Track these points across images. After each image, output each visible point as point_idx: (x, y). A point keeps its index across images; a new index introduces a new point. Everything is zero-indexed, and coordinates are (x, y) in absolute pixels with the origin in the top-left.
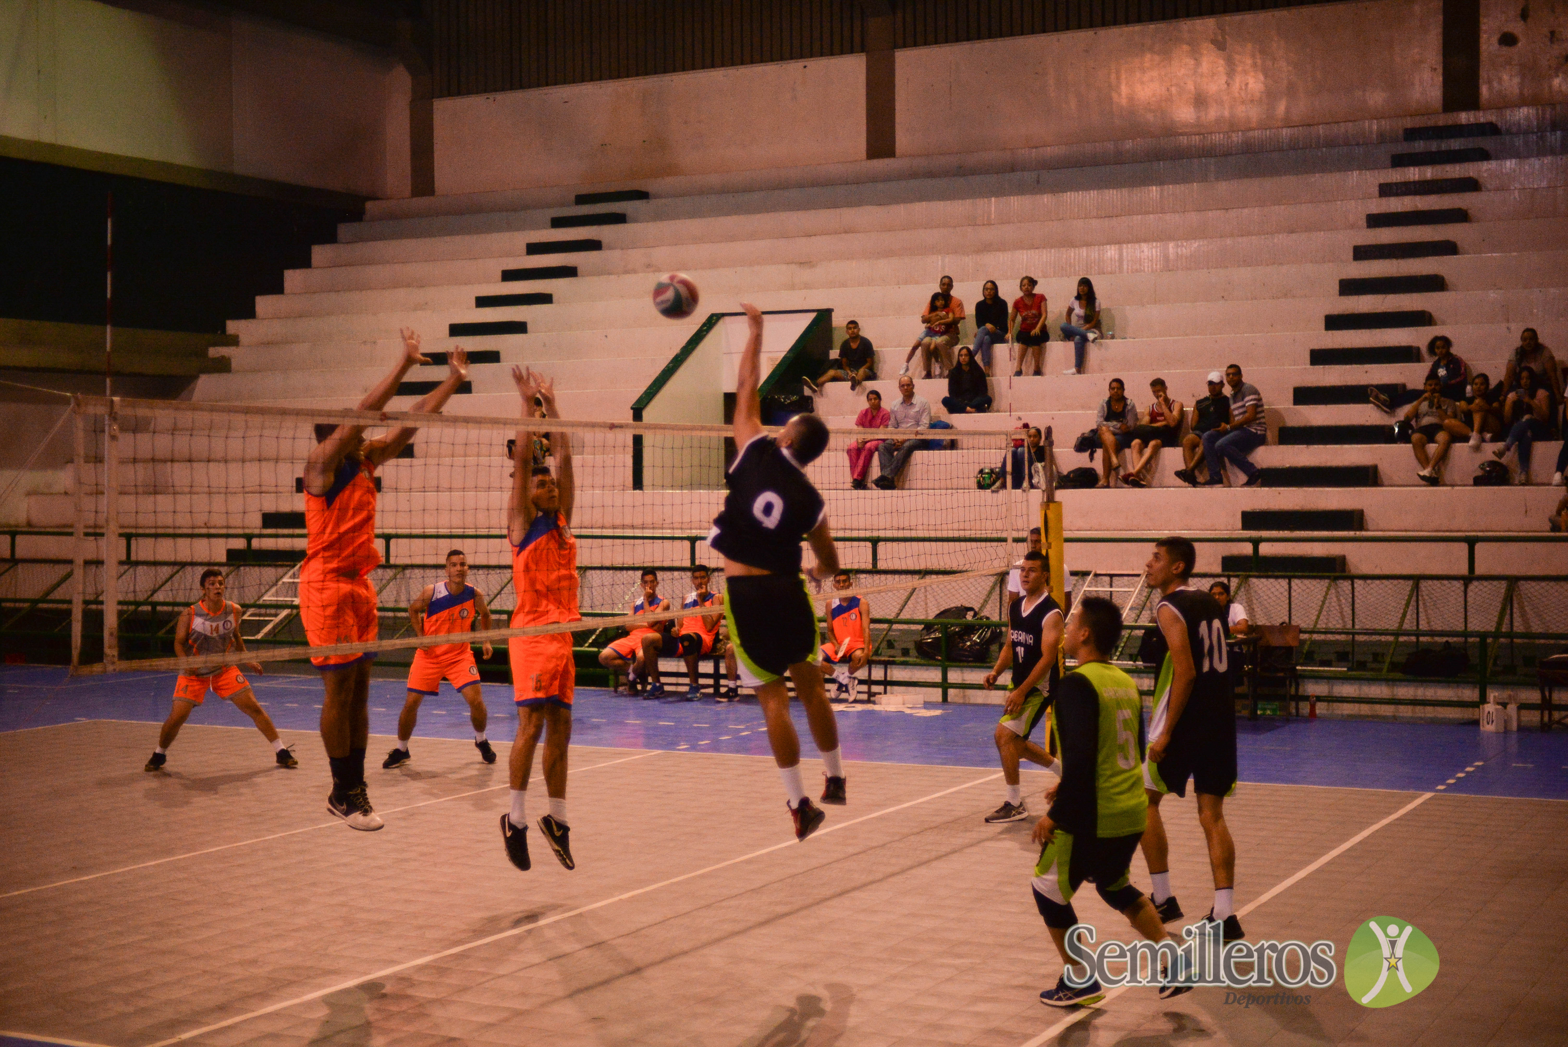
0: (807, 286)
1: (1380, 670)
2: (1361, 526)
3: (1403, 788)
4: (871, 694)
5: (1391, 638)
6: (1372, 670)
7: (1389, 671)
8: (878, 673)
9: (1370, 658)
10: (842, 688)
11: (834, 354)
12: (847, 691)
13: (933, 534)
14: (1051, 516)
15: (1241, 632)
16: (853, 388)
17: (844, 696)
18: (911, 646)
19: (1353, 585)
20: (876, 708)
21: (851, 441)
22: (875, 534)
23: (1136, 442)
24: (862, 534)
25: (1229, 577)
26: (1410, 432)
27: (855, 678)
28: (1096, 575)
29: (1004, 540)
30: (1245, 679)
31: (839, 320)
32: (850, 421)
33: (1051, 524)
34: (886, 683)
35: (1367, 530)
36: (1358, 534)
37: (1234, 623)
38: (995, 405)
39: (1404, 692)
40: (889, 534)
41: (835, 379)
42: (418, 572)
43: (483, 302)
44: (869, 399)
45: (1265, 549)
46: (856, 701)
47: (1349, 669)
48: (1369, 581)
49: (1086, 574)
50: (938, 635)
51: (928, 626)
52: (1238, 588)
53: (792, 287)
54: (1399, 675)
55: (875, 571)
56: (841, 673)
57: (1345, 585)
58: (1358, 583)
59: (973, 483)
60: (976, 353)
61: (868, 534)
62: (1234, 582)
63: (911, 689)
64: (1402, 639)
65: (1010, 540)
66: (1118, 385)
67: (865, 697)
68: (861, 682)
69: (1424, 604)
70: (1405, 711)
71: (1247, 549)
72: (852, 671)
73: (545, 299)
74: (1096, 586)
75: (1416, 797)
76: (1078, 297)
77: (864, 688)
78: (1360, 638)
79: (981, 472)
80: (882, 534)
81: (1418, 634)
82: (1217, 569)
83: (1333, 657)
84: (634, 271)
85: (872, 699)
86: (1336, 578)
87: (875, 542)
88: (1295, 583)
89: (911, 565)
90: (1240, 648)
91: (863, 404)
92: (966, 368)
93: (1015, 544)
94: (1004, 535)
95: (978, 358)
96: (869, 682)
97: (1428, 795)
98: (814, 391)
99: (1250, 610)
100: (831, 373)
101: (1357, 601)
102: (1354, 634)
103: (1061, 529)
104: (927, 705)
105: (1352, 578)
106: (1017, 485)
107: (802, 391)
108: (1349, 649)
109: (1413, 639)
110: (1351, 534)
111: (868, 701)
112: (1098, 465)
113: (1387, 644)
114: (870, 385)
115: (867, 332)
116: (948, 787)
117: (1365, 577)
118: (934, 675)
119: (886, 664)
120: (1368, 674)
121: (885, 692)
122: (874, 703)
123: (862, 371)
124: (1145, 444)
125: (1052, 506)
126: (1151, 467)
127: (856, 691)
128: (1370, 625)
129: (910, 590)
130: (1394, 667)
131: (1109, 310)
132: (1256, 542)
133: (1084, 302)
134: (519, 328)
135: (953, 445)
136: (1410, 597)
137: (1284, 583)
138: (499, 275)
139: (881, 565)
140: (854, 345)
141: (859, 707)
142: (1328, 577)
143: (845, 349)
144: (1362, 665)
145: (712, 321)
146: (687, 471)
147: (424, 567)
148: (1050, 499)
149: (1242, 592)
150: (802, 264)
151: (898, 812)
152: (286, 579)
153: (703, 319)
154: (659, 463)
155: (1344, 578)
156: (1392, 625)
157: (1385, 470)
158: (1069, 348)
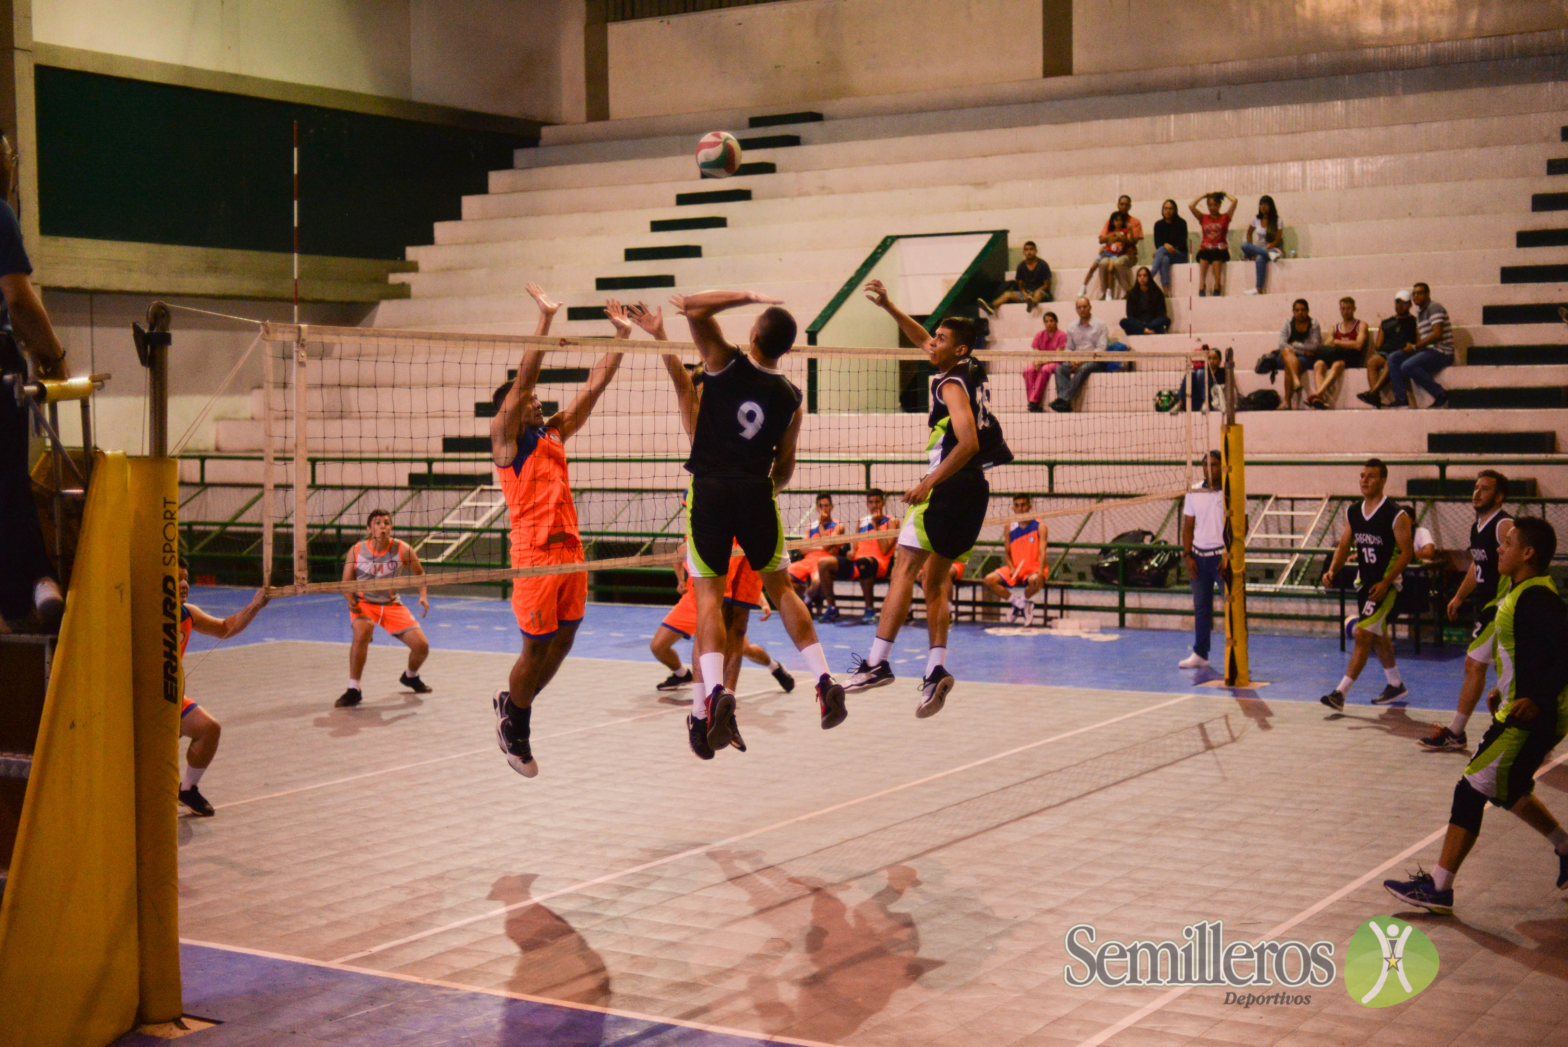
0: (982, 207)
2: (1553, 449)
4: (1047, 619)
8: (1054, 597)
10: (1018, 612)
12: (1023, 615)
13: (1111, 458)
14: (1231, 438)
15: (1426, 557)
16: (1029, 310)
17: (1020, 620)
18: (1088, 571)
19: (1543, 508)
20: (1053, 632)
21: (1028, 364)
22: (1052, 458)
23: (1319, 363)
24: (1039, 458)
25: (1414, 501)
27: (1031, 602)
28: (1277, 499)
29: (1184, 463)
30: (1431, 605)
31: (1015, 242)
32: (1026, 344)
33: (1231, 447)
34: (1063, 607)
35: (1560, 452)
36: (1550, 456)
38: (1174, 326)
40: (1067, 457)
41: (1010, 301)
42: (596, 496)
43: (658, 226)
44: (1045, 321)
45: (1452, 472)
46: (1031, 626)
48: (1560, 505)
49: (1266, 498)
50: (1115, 559)
51: (1105, 551)
52: (1424, 512)
53: (968, 208)
55: (1051, 495)
56: (1018, 597)
57: (1536, 506)
58: (1549, 506)
59: (1151, 405)
60: (1155, 273)
61: (1045, 458)
62: (1420, 506)
63: (1087, 613)
65: (1189, 463)
66: (1302, 306)
67: (1040, 621)
68: (1037, 606)
71: (1433, 472)
72: (1028, 595)
73: (719, 222)
74: (1277, 510)
76: (1260, 216)
79: (1160, 394)
80: (1059, 457)
82: (1404, 492)
84: (809, 194)
85: (1049, 623)
86: (1526, 501)
87: (1051, 465)
89: (1089, 489)
90: (1426, 573)
91: (1039, 326)
92: (1144, 288)
93: (1194, 468)
94: (1183, 458)
95: (1157, 279)
96: (1045, 606)
98: (990, 313)
99: (1436, 534)
100: (1007, 295)
103: (1241, 452)
104: (1104, 630)
105: (1543, 501)
106: (1196, 407)
107: (977, 313)
110: (1543, 456)
111: (1045, 626)
112: (1279, 387)
114: (1046, 307)
116: (1126, 712)
117: (1556, 501)
118: (1111, 599)
119: (1063, 588)
121: (1062, 617)
122: (1050, 627)
123: (1038, 293)
124: (1328, 365)
125: (1232, 428)
126: (1334, 388)
127: (1033, 615)
129: (1086, 514)
131: (1291, 228)
132: (1443, 465)
133: (1265, 221)
134: (693, 252)
135: (1130, 367)
138: (673, 200)
139: (1058, 489)
140: (1031, 268)
141: (1035, 632)
142: (1518, 501)
143: (1022, 270)
145: (887, 244)
146: (863, 394)
147: (603, 490)
148: (1231, 422)
149: (1428, 516)
150: (977, 185)
151: (1075, 737)
152: (466, 503)
153: (878, 241)
154: (835, 387)
155: (1535, 502)
158: (1250, 267)
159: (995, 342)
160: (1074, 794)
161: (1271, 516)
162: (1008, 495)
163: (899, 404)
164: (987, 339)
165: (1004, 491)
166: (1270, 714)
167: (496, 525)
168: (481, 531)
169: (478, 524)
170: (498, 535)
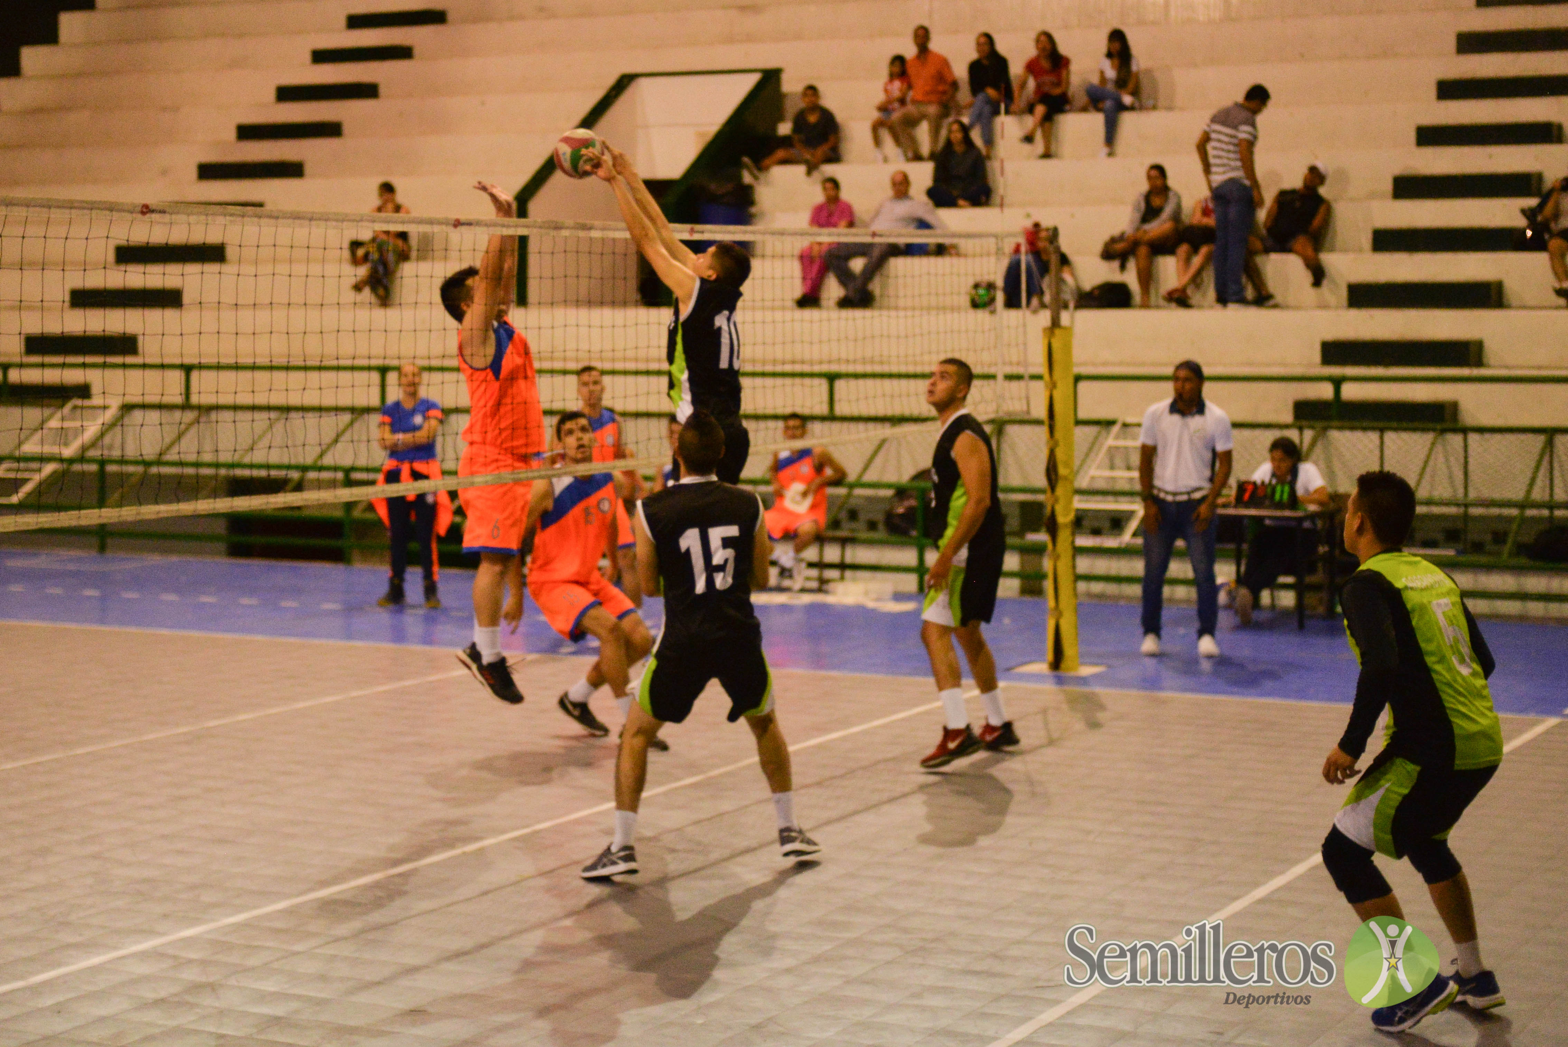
0: (750, 38)
1: (1498, 554)
2: (1479, 363)
3: (1521, 711)
4: (823, 581)
5: (1514, 512)
6: (1490, 553)
7: (1511, 555)
8: (832, 554)
9: (1488, 538)
10: (785, 572)
11: (785, 129)
12: (791, 576)
13: (911, 369)
14: (1056, 345)
15: (1312, 502)
17: (786, 583)
18: (880, 517)
19: (1465, 440)
20: (829, 599)
21: (801, 244)
22: (834, 368)
23: (1183, 249)
24: (817, 369)
25: (1301, 429)
26: (1547, 236)
27: (802, 560)
28: (1125, 425)
29: (1010, 377)
30: (1320, 565)
31: (791, 85)
32: (802, 219)
33: (1056, 356)
34: (842, 566)
35: (1488, 366)
36: (1476, 372)
37: (1307, 490)
39: (1535, 583)
40: (851, 369)
41: (785, 162)
42: (227, 415)
43: (321, 57)
44: (825, 189)
45: (1351, 392)
46: (803, 590)
47: (1460, 552)
48: (1487, 436)
49: (1110, 423)
50: (912, 502)
51: (901, 492)
52: (1313, 444)
53: (730, 39)
54: (1523, 561)
55: (831, 417)
56: (784, 554)
57: (1456, 440)
58: (1473, 438)
59: (965, 301)
60: (972, 126)
61: (825, 368)
62: (1308, 434)
63: (879, 575)
64: (1531, 512)
65: (1000, 377)
66: (1158, 172)
67: (814, 585)
68: (811, 565)
69: (1561, 466)
70: (1536, 609)
71: (1325, 391)
72: (799, 549)
73: (403, 53)
74: (1125, 438)
75: (1533, 724)
76: (1109, 55)
77: (814, 573)
78: (1475, 511)
79: (976, 286)
80: (843, 368)
81: (1551, 506)
82: (1288, 417)
83: (1440, 537)
84: (521, 17)
85: (825, 587)
86: (1443, 431)
87: (832, 378)
88: (1390, 437)
89: (880, 409)
90: (1314, 523)
91: (818, 196)
92: (959, 148)
93: (1007, 384)
94: (992, 371)
95: (976, 136)
96: (820, 565)
97: (1552, 721)
98: (756, 178)
99: (1329, 474)
100: (781, 154)
101: (1471, 460)
102: (1466, 506)
103: (1068, 363)
104: (898, 597)
105: (1465, 431)
107: (739, 178)
108: (1460, 525)
109: (1545, 512)
110: (1465, 372)
111: (820, 590)
112: (1130, 278)
113: (1510, 520)
114: (829, 170)
115: (830, 101)
116: (916, 705)
117: (1481, 430)
118: (908, 556)
119: (844, 542)
120: (1484, 559)
121: (842, 578)
122: (826, 592)
123: (821, 151)
124: (1195, 250)
125: (1057, 331)
126: (1202, 281)
127: (803, 576)
128: (1487, 493)
129: (876, 443)
130: (1521, 549)
131: (1149, 71)
132: (1337, 382)
133: (1116, 61)
134: (368, 91)
135: (941, 250)
136: (1541, 456)
137: (1374, 436)
138: (343, 22)
139: (841, 409)
140: (812, 118)
141: (807, 599)
142: (1434, 430)
143: (800, 122)
144: (1478, 547)
145: (623, 83)
146: (584, 282)
147: (235, 408)
148: (1056, 323)
149: (1318, 450)
150: (743, 8)
151: (844, 739)
152: (54, 423)
153: (610, 80)
154: (547, 273)
155: (1455, 430)
156: (1517, 493)
157: (1512, 287)
159: (762, 214)
160: (834, 814)
161: (1117, 448)
162: (775, 417)
163: (639, 297)
164: (753, 210)
165: (769, 411)
166: (1102, 707)
167: (92, 453)
168: (71, 461)
169: (68, 452)
170: (93, 468)
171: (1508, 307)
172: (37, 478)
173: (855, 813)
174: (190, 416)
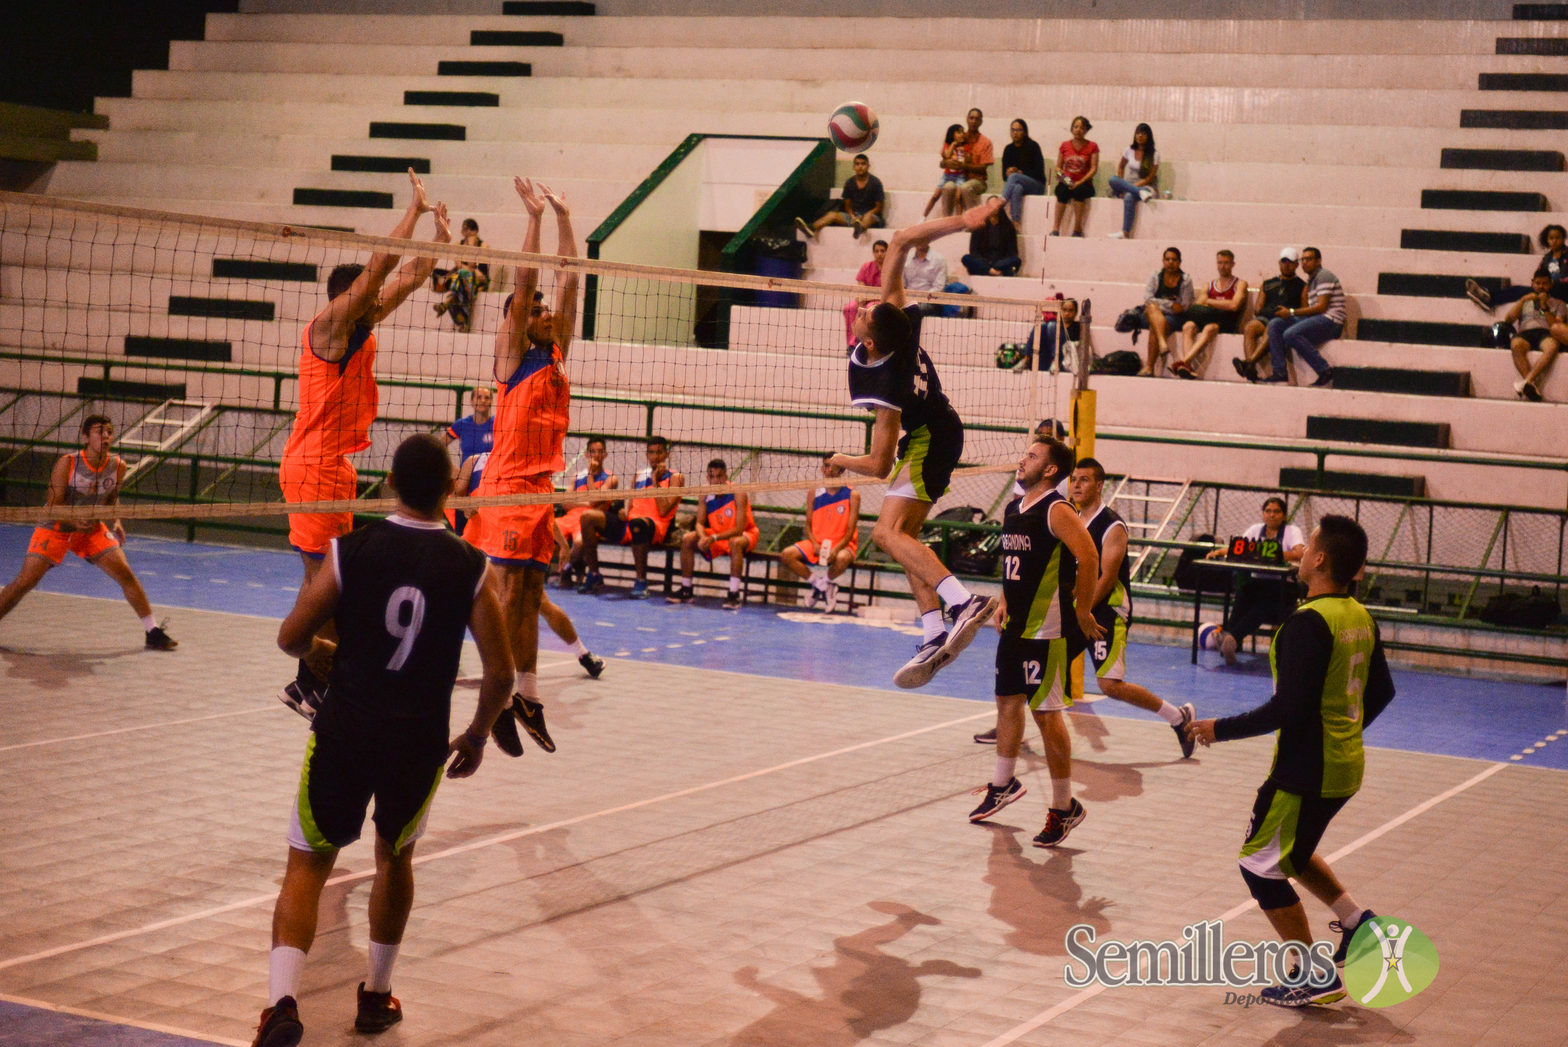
0: (808, 109)
1: (1456, 614)
2: (1446, 445)
3: (1474, 755)
4: (853, 605)
5: (1471, 578)
6: (1447, 614)
7: (1466, 616)
8: (862, 580)
9: (1445, 600)
10: (819, 595)
11: (836, 193)
12: (824, 599)
14: (1081, 406)
16: (856, 235)
17: (820, 605)
19: (1431, 512)
20: (858, 621)
23: (1189, 325)
25: (1287, 493)
26: (1511, 335)
27: (834, 585)
28: (1131, 480)
31: (844, 154)
33: (1082, 416)
34: (872, 593)
35: (1453, 448)
36: (1443, 452)
38: (1025, 269)
39: (1483, 641)
41: (835, 223)
45: (1333, 463)
46: (834, 612)
47: (1421, 611)
48: (1451, 509)
49: (1119, 478)
50: (937, 539)
52: (1297, 507)
53: (791, 108)
54: (1478, 622)
56: (820, 577)
57: (1422, 512)
58: (1438, 510)
59: (992, 360)
62: (1293, 500)
63: (901, 602)
64: (1484, 580)
66: (1174, 255)
67: (845, 608)
68: (842, 590)
69: (1513, 540)
70: (1481, 666)
71: (1310, 461)
72: (832, 575)
73: (490, 100)
74: (1130, 493)
75: (1486, 768)
76: (1135, 146)
77: (845, 597)
78: (1434, 576)
79: (1003, 347)
81: (1503, 575)
82: (1275, 483)
83: (1402, 596)
84: (601, 75)
85: (854, 611)
86: (1413, 503)
88: (1366, 505)
91: (867, 256)
94: (1025, 425)
96: (851, 590)
97: (1501, 766)
98: (809, 236)
100: (831, 216)
101: (1435, 531)
102: (1428, 570)
103: (1092, 423)
105: (1431, 504)
106: (1044, 366)
107: (794, 235)
108: (1421, 587)
109: (1497, 580)
110: (1434, 451)
111: (849, 613)
112: (1142, 349)
113: (1467, 585)
114: (877, 234)
116: (937, 721)
117: (1446, 504)
119: (873, 569)
120: (1441, 619)
121: (870, 604)
122: (856, 615)
123: (868, 216)
124: (1199, 328)
125: (1084, 394)
126: (1204, 356)
127: (836, 600)
128: (1447, 561)
130: (1472, 612)
131: (1169, 165)
132: (1322, 454)
133: (1140, 153)
134: (456, 133)
136: (1497, 531)
137: (1351, 502)
140: (861, 185)
141: (838, 620)
142: (1403, 501)
143: (850, 187)
144: (1435, 608)
145: (691, 143)
146: (651, 322)
148: (1083, 386)
149: (1301, 512)
150: (804, 81)
151: (875, 748)
152: (151, 419)
153: (681, 139)
154: (617, 311)
155: (1422, 503)
156: (1474, 562)
157: (1478, 378)
158: (1119, 205)
159: (813, 271)
160: (871, 816)
161: (1122, 500)
162: (817, 454)
163: (693, 337)
164: (804, 266)
165: (812, 449)
166: (1106, 733)
167: (186, 449)
168: (165, 455)
169: (164, 446)
170: (187, 462)
171: (1473, 396)
172: (134, 468)
173: (888, 815)
174: (280, 420)
